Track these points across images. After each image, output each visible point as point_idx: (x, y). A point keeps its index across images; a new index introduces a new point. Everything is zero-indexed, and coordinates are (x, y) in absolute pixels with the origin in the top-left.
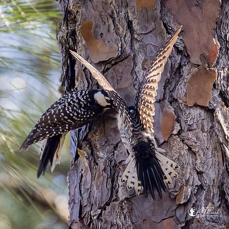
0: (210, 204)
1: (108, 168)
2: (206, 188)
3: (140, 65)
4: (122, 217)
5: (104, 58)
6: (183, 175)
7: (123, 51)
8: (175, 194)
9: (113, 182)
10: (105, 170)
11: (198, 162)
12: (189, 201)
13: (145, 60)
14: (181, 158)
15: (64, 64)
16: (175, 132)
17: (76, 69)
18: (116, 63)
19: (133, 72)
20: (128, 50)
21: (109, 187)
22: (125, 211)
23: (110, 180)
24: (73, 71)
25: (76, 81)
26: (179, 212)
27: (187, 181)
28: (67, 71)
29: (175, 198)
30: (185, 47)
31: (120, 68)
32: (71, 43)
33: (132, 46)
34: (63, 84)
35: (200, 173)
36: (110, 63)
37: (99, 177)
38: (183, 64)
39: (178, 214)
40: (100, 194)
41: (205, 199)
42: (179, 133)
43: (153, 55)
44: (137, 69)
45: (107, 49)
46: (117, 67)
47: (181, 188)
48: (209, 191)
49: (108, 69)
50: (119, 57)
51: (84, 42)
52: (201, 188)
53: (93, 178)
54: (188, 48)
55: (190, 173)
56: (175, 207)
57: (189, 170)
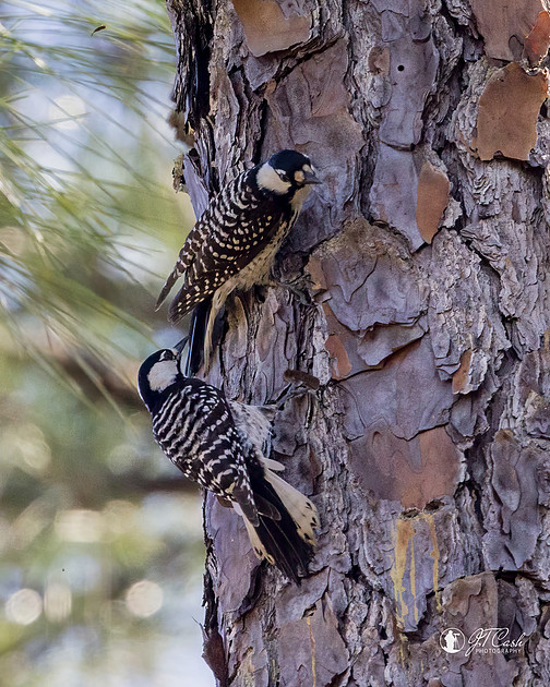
0: (534, 394)
1: (290, 310)
2: (524, 357)
3: (364, 62)
4: (323, 426)
5: (279, 44)
6: (468, 326)
7: (324, 28)
8: (451, 370)
9: (300, 342)
10: (280, 312)
11: (505, 293)
12: (484, 386)
13: (378, 50)
14: (464, 286)
15: (182, 58)
16: (449, 222)
17: (212, 71)
18: (308, 57)
19: (348, 78)
20: (336, 26)
21: (292, 353)
22: (329, 413)
23: (293, 338)
24: (205, 76)
25: (211, 100)
26: (461, 415)
27: (478, 341)
28: (190, 77)
29: (450, 381)
30: (473, 19)
31: (316, 67)
32: (200, 9)
33: (345, 15)
34: (180, 108)
35: (508, 321)
36: (293, 56)
37: (266, 330)
38: (467, 57)
39: (456, 420)
40: (269, 371)
41: (522, 382)
42: (459, 225)
43: (396, 37)
44: (357, 71)
45: (285, 23)
46: (310, 65)
47: (464, 356)
48: (531, 364)
49: (288, 71)
50: (314, 41)
51: (231, 6)
52: (511, 355)
53: (252, 334)
54: (480, 19)
55: (486, 321)
56: (448, 403)
57: (483, 314)
